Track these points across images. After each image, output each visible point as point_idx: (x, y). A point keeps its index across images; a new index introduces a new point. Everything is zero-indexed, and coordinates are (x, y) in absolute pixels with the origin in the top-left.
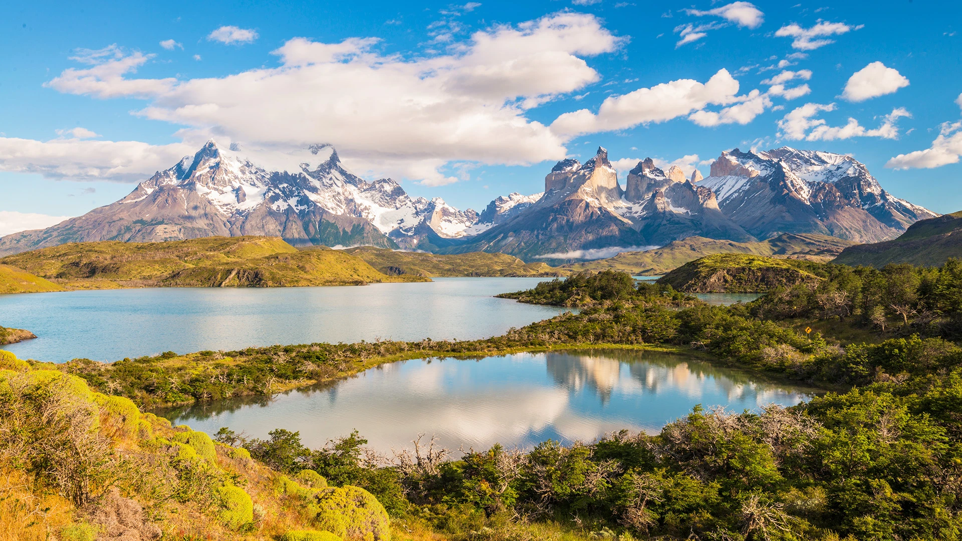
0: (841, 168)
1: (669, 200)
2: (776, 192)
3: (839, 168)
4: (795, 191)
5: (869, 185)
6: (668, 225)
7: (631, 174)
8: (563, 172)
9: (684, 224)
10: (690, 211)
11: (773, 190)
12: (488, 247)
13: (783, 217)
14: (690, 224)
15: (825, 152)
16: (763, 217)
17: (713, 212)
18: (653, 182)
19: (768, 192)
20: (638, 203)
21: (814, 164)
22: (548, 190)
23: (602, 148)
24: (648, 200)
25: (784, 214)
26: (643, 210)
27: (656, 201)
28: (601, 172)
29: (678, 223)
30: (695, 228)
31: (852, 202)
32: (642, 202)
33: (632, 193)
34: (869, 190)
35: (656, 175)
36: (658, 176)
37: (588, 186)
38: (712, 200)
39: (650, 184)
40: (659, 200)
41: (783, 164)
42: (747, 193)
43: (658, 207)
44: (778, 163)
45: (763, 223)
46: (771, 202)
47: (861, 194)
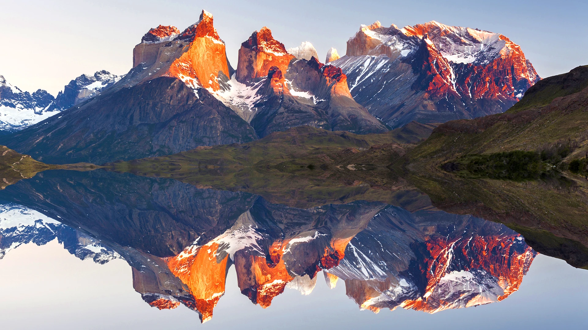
0: (493, 48)
1: (290, 83)
2: (419, 75)
3: (490, 49)
4: (440, 74)
5: (524, 71)
6: (286, 114)
7: (243, 48)
8: (156, 42)
9: (306, 112)
10: (316, 97)
11: (415, 71)
12: (43, 139)
13: (425, 107)
14: (313, 112)
15: (477, 29)
16: (402, 105)
17: (343, 99)
18: (270, 59)
19: (409, 75)
20: (252, 85)
21: (465, 44)
22: (136, 66)
23: (205, 12)
24: (264, 82)
25: (426, 102)
26: (257, 94)
27: (273, 82)
28: (204, 44)
29: (300, 111)
30: (319, 118)
31: (503, 89)
32: (256, 84)
33: (245, 73)
34: (523, 75)
35: (275, 50)
36: (277, 51)
37: (184, 61)
38: (343, 83)
39: (267, 60)
40: (276, 81)
41: (428, 41)
42: (386, 76)
43: (275, 91)
44: (423, 41)
45: (402, 113)
46: (412, 88)
47: (513, 78)
